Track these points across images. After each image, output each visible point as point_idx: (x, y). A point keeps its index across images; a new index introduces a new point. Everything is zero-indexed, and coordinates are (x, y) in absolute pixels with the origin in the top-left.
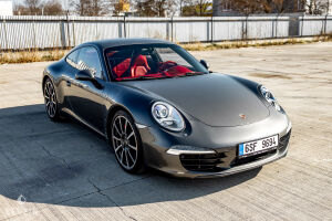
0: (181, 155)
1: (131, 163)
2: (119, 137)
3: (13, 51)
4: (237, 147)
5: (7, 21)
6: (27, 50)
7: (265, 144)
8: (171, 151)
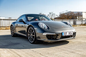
0: (46, 35)
1: (33, 41)
2: (30, 34)
3: (4, 27)
4: (62, 33)
5: (3, 20)
6: (7, 27)
7: (69, 33)
8: (44, 34)
